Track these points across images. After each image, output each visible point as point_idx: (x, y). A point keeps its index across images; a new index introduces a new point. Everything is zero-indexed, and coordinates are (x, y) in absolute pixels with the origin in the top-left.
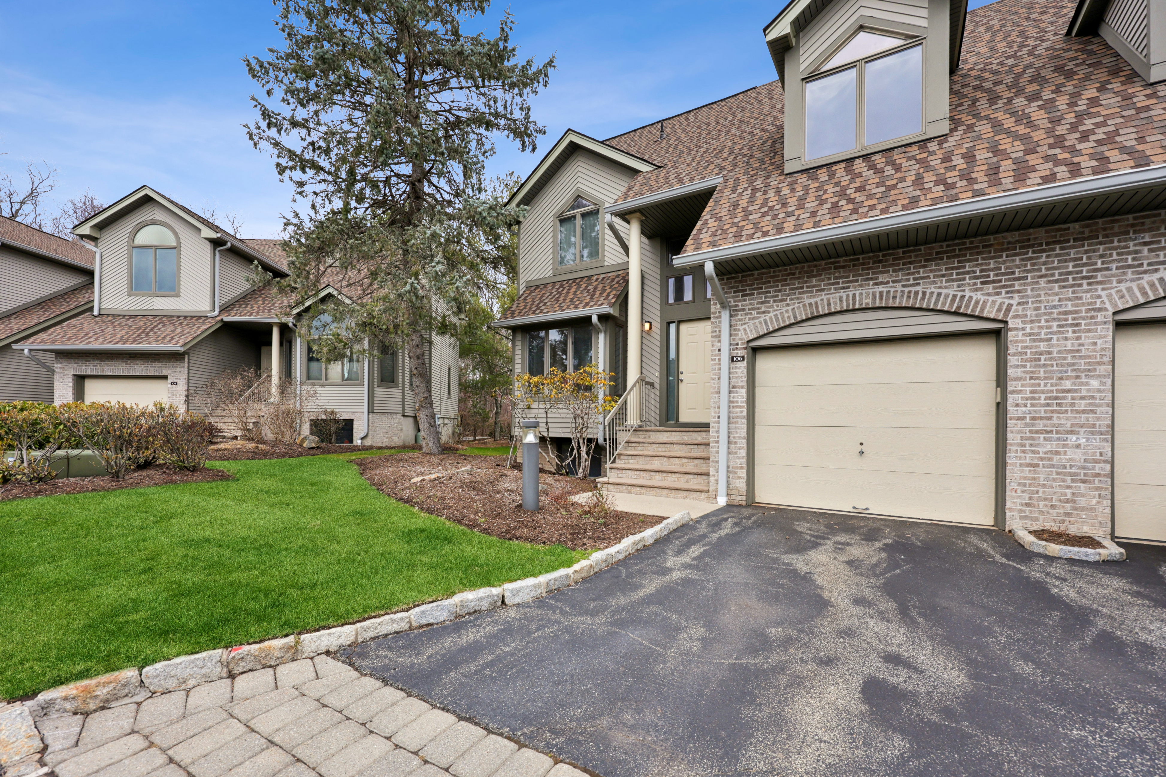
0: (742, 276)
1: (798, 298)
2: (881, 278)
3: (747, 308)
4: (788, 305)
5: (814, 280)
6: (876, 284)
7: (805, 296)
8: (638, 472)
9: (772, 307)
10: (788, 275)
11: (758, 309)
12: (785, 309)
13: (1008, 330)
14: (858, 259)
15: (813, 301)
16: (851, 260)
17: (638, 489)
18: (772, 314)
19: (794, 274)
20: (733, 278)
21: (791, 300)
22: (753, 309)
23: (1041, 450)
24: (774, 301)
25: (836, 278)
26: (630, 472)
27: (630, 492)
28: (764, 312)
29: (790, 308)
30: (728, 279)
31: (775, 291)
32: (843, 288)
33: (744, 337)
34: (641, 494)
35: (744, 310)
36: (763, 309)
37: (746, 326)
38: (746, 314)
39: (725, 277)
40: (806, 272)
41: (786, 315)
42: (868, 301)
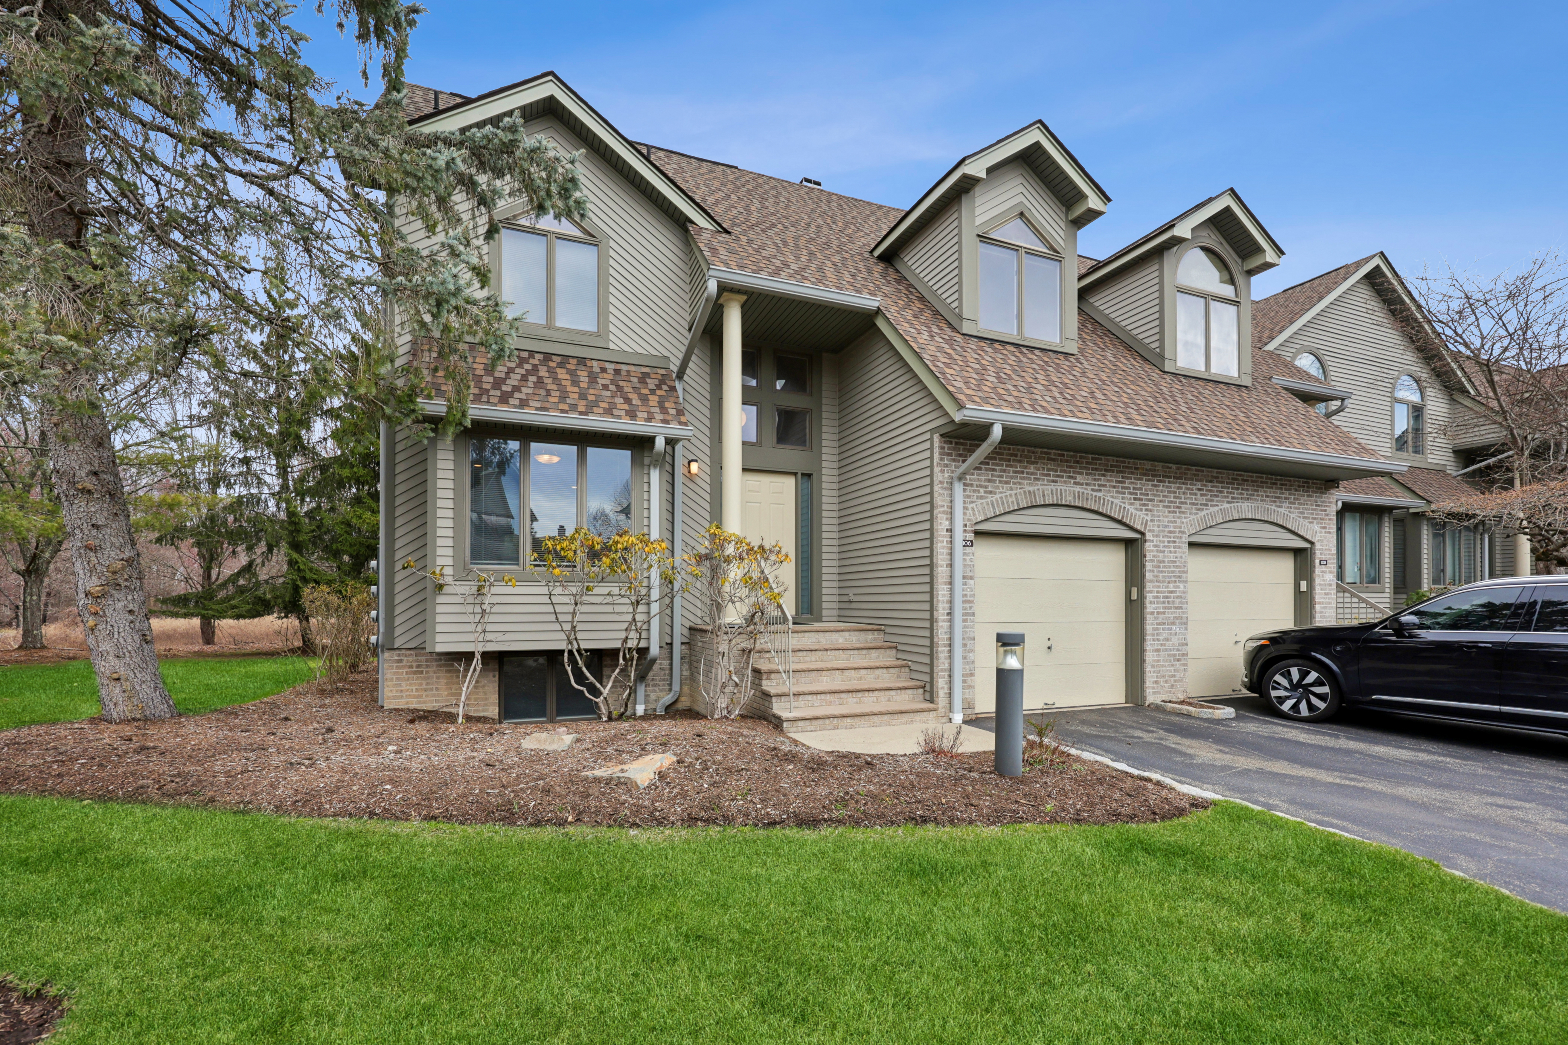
0: (971, 445)
1: (1020, 483)
2: (1079, 478)
3: (975, 483)
4: (1011, 489)
5: (1032, 467)
6: (1075, 483)
7: (1025, 482)
8: (823, 696)
9: (997, 487)
10: (1012, 455)
11: (986, 487)
12: (1009, 492)
13: (1145, 541)
14: (1063, 455)
15: (1031, 489)
16: (1060, 455)
17: (849, 720)
18: (998, 496)
19: (1016, 456)
20: (962, 444)
21: (1014, 483)
22: (981, 486)
23: (1161, 638)
24: (1000, 482)
25: (1049, 470)
26: (809, 697)
27: (836, 728)
28: (991, 492)
29: (1013, 492)
30: (956, 443)
31: (1001, 471)
32: (1053, 481)
33: (972, 517)
34: (852, 727)
35: (972, 485)
36: (990, 489)
37: (973, 505)
38: (974, 491)
39: (954, 441)
40: (1026, 457)
41: (1010, 500)
42: (1069, 500)
